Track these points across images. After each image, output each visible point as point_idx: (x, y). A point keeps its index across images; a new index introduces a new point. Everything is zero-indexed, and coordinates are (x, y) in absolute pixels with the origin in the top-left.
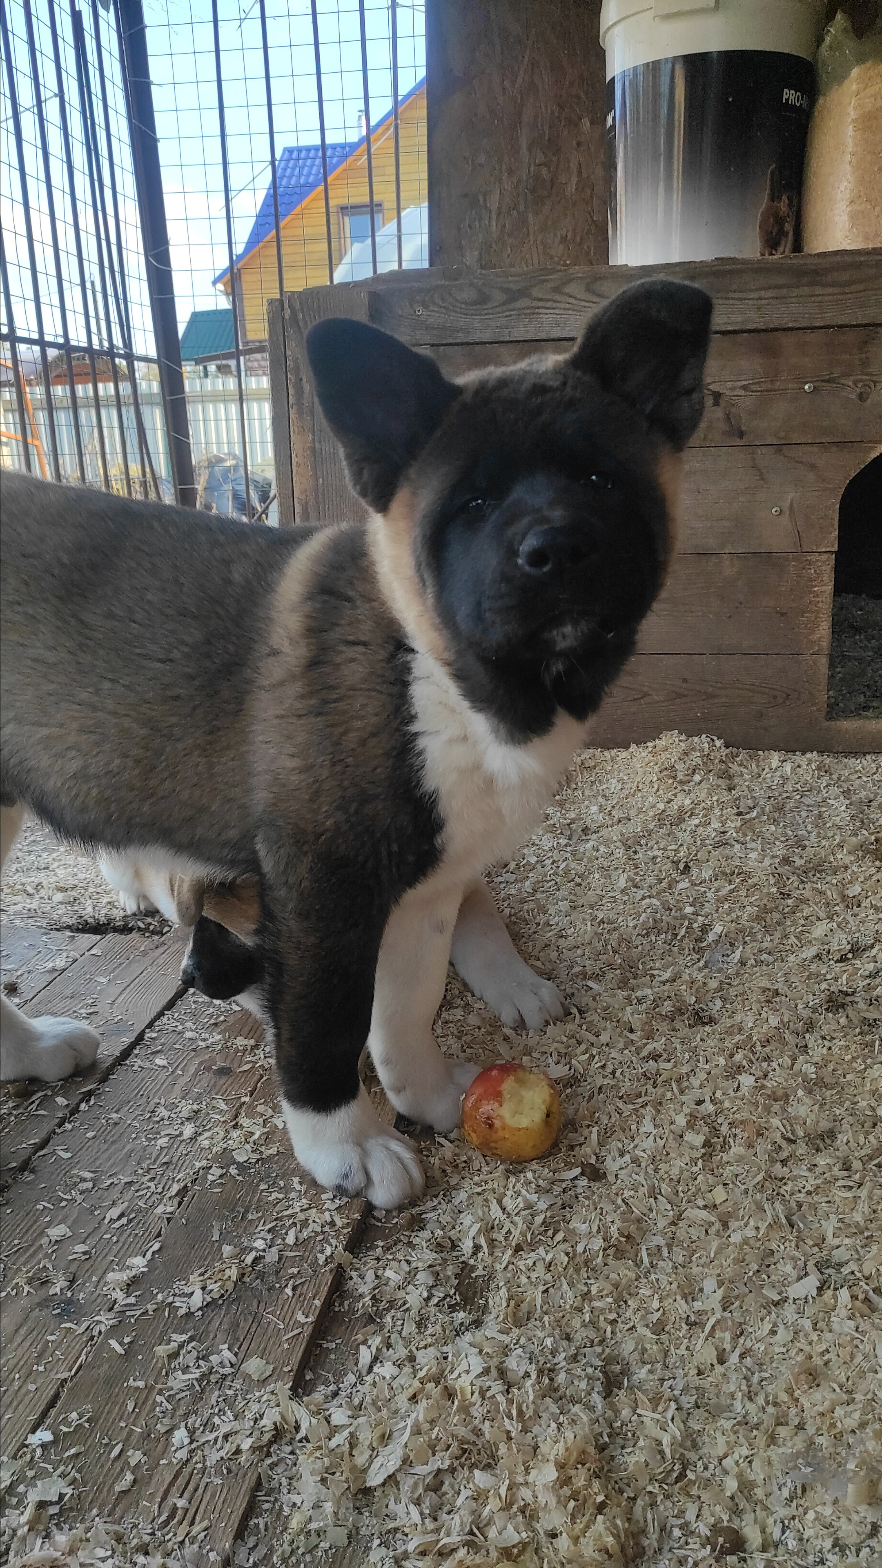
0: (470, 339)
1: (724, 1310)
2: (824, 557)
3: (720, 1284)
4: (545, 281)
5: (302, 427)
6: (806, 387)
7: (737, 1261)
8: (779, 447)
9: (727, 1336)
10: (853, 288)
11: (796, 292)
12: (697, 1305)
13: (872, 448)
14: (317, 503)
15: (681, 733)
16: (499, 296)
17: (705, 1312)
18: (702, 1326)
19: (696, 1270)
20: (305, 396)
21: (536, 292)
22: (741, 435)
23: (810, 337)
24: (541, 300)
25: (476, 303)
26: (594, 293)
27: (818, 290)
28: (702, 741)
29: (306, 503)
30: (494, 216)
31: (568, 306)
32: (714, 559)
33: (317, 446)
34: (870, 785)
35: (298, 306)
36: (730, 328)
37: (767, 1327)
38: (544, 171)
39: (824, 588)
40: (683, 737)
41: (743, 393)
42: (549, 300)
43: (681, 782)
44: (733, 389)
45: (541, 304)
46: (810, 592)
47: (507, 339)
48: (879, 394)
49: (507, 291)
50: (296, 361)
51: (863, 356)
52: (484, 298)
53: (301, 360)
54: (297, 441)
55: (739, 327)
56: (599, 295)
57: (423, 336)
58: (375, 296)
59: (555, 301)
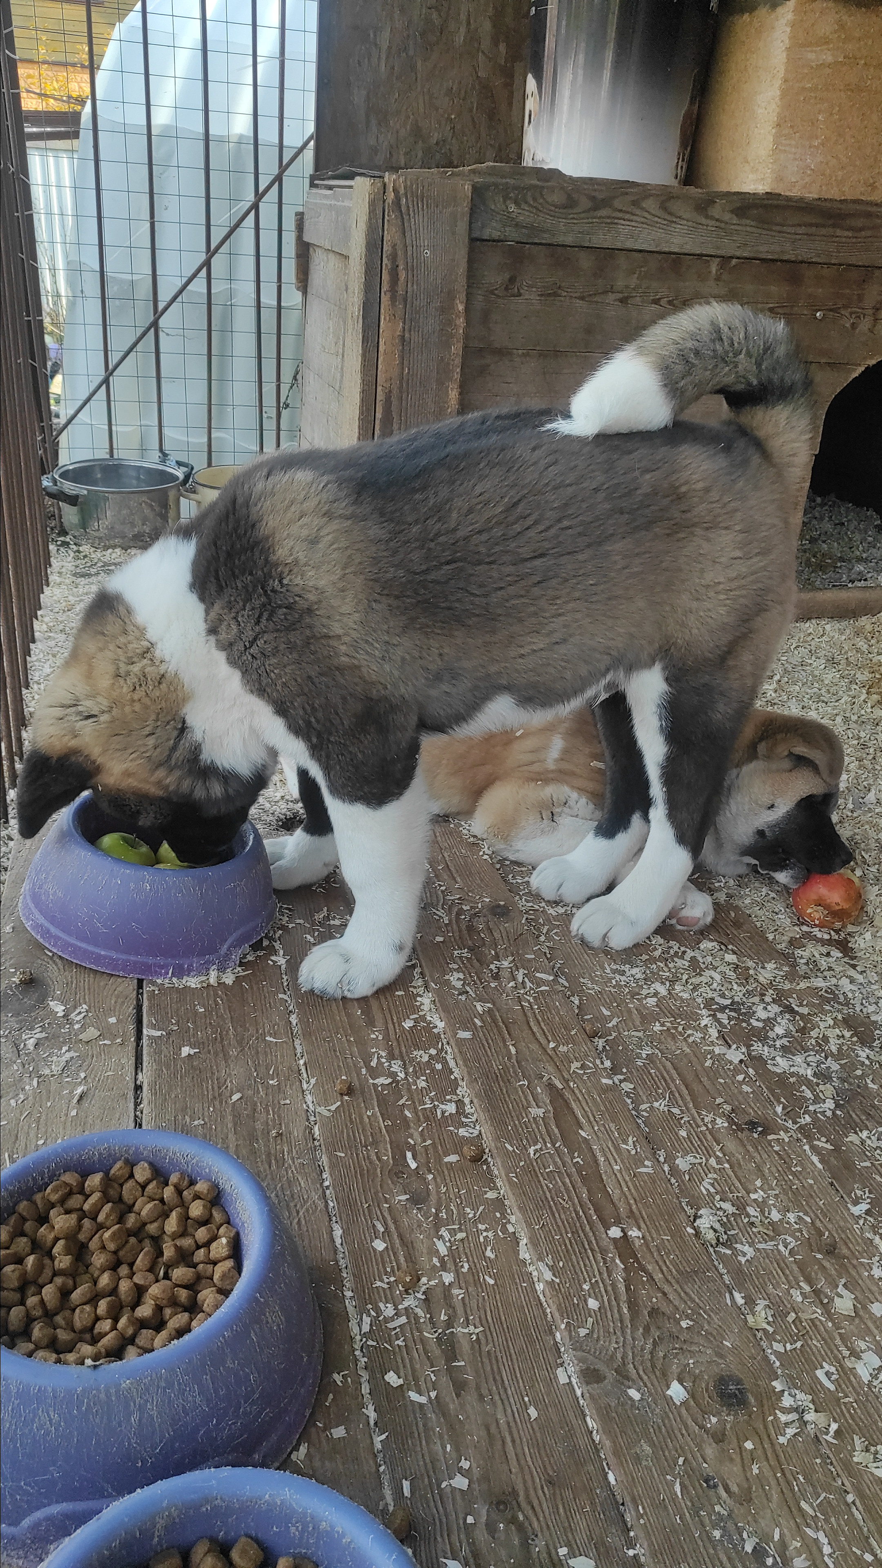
0: (554, 241)
4: (627, 194)
5: (394, 315)
6: (818, 314)
11: (823, 231)
14: (401, 392)
16: (585, 203)
20: (399, 283)
21: (617, 203)
23: (826, 271)
24: (621, 211)
25: (565, 207)
26: (664, 209)
27: (839, 232)
29: (390, 391)
30: (383, 56)
31: (643, 220)
33: (407, 335)
35: (402, 191)
36: (769, 256)
38: (435, 15)
42: (628, 212)
45: (620, 215)
47: (587, 244)
48: (865, 325)
49: (593, 199)
50: (394, 246)
51: (860, 292)
52: (571, 203)
53: (400, 246)
54: (388, 330)
55: (776, 257)
56: (670, 214)
57: (512, 234)
58: (476, 189)
59: (634, 214)
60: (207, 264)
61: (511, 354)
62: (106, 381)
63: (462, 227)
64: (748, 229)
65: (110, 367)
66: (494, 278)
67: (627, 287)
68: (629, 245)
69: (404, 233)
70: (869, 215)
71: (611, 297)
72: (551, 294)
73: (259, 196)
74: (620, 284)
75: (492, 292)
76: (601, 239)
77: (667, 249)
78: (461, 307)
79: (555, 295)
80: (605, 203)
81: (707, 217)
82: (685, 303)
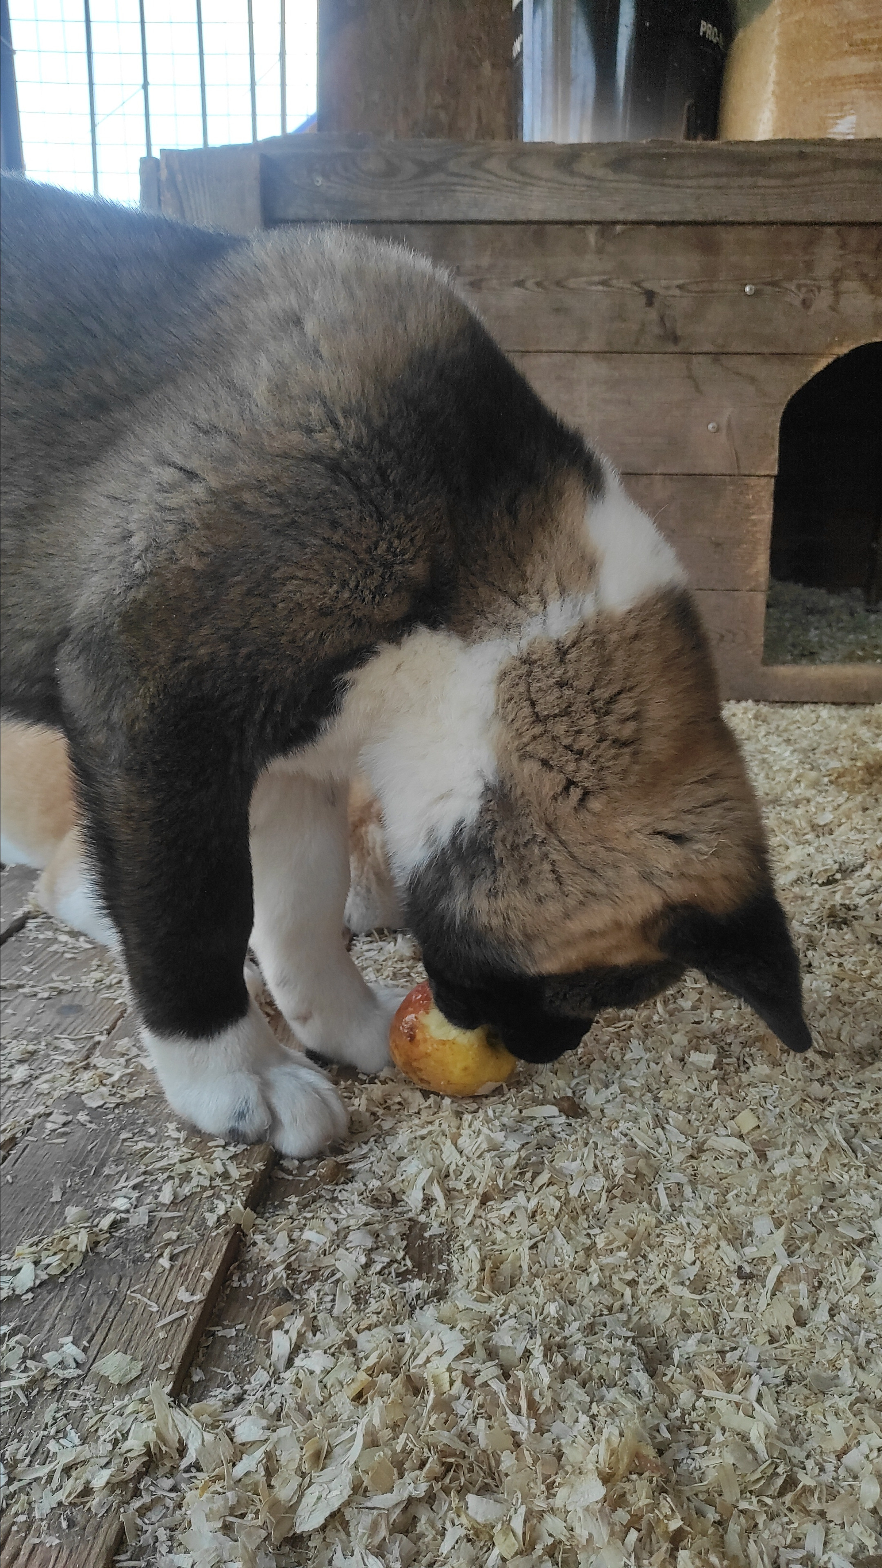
0: (378, 216)
1: (790, 1254)
2: (764, 481)
3: (778, 1224)
4: (462, 154)
6: (747, 289)
7: (792, 1196)
8: (716, 356)
9: (803, 1288)
10: (797, 181)
12: (750, 1251)
13: (816, 362)
16: (410, 168)
17: (762, 1260)
18: (763, 1280)
19: (736, 1210)
21: (452, 166)
22: (676, 339)
23: (754, 234)
24: (457, 175)
25: (383, 175)
27: (761, 181)
31: (488, 184)
32: (644, 480)
34: (811, 735)
35: (177, 168)
36: (666, 218)
37: (858, 1272)
38: (442, 115)
39: (761, 517)
41: (677, 292)
42: (466, 176)
44: (667, 288)
45: (457, 180)
46: (748, 520)
47: (419, 218)
48: (823, 301)
49: (421, 164)
51: (807, 258)
52: (391, 170)
55: (675, 218)
56: (523, 174)
57: (323, 211)
59: (475, 178)
63: (253, 203)
64: (633, 186)
67: (478, 267)
68: (476, 216)
70: (802, 156)
74: (469, 264)
76: (439, 210)
77: (523, 217)
80: (438, 166)
81: (572, 173)
82: (558, 284)
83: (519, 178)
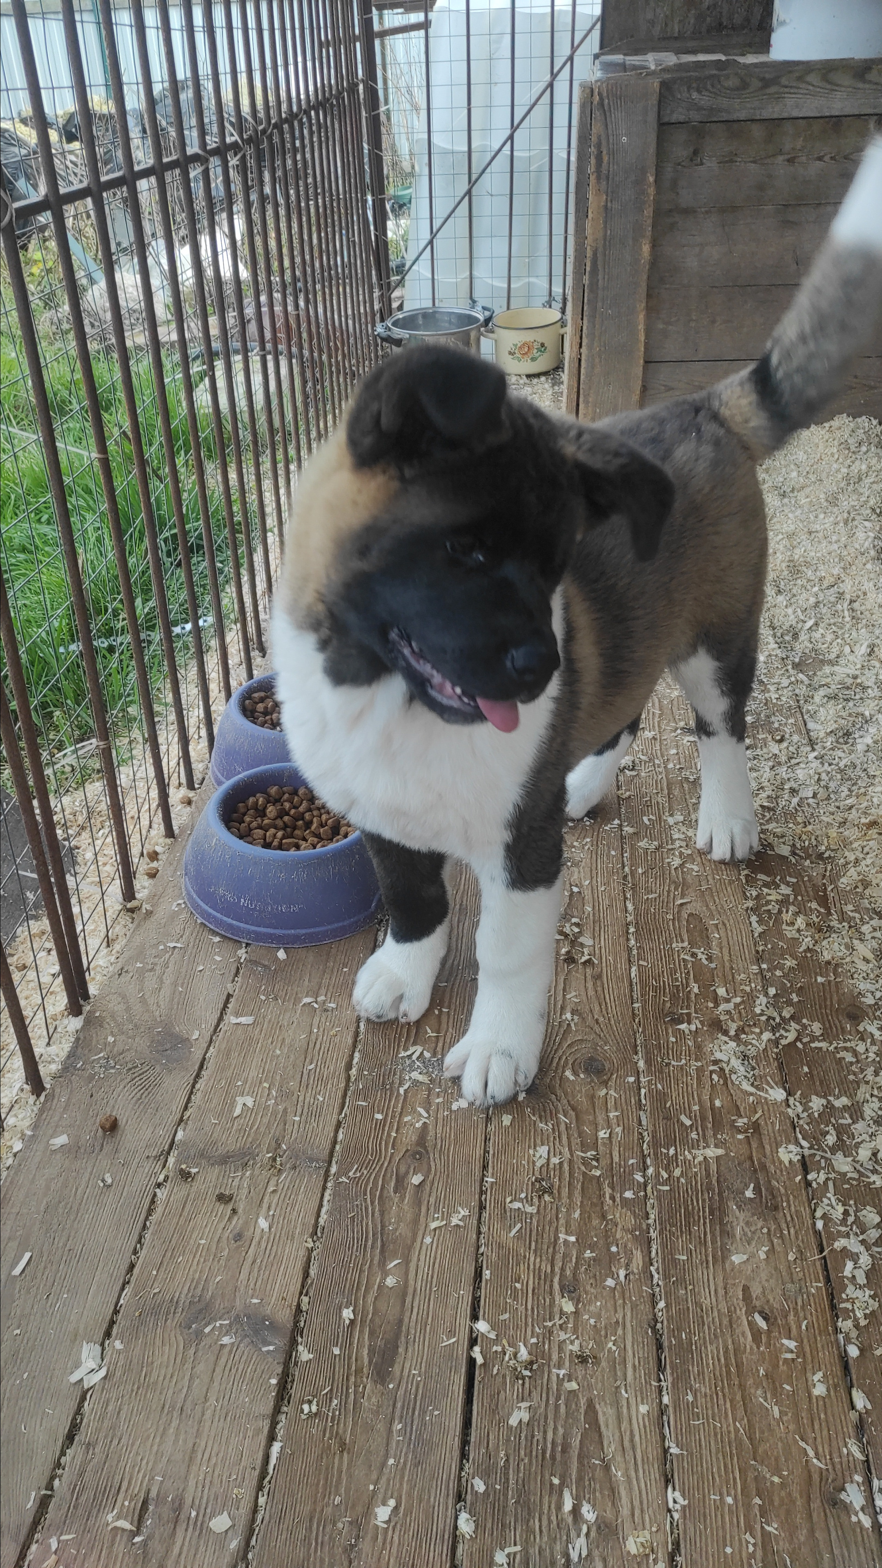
0: (731, 118)
4: (792, 72)
5: (599, 190)
14: (605, 249)
15: (848, 416)
16: (756, 84)
20: (603, 165)
21: (784, 81)
24: (787, 87)
25: (738, 89)
26: (826, 81)
28: (863, 421)
29: (596, 249)
31: (806, 92)
33: (609, 205)
35: (605, 94)
40: (851, 419)
42: (794, 87)
43: (854, 452)
45: (786, 90)
47: (758, 117)
49: (762, 79)
50: (599, 137)
52: (744, 85)
53: (603, 137)
54: (594, 201)
56: (831, 85)
57: (696, 116)
58: (663, 84)
59: (798, 88)
60: (511, 137)
61: (695, 212)
62: (431, 242)
63: (652, 117)
65: (435, 230)
66: (679, 151)
67: (793, 149)
68: (795, 113)
69: (607, 126)
71: (781, 158)
72: (729, 160)
73: (554, 76)
74: (787, 147)
75: (679, 164)
76: (772, 111)
77: (827, 114)
78: (652, 179)
79: (732, 161)
80: (775, 81)
81: (864, 81)
82: (846, 158)
83: (829, 86)
